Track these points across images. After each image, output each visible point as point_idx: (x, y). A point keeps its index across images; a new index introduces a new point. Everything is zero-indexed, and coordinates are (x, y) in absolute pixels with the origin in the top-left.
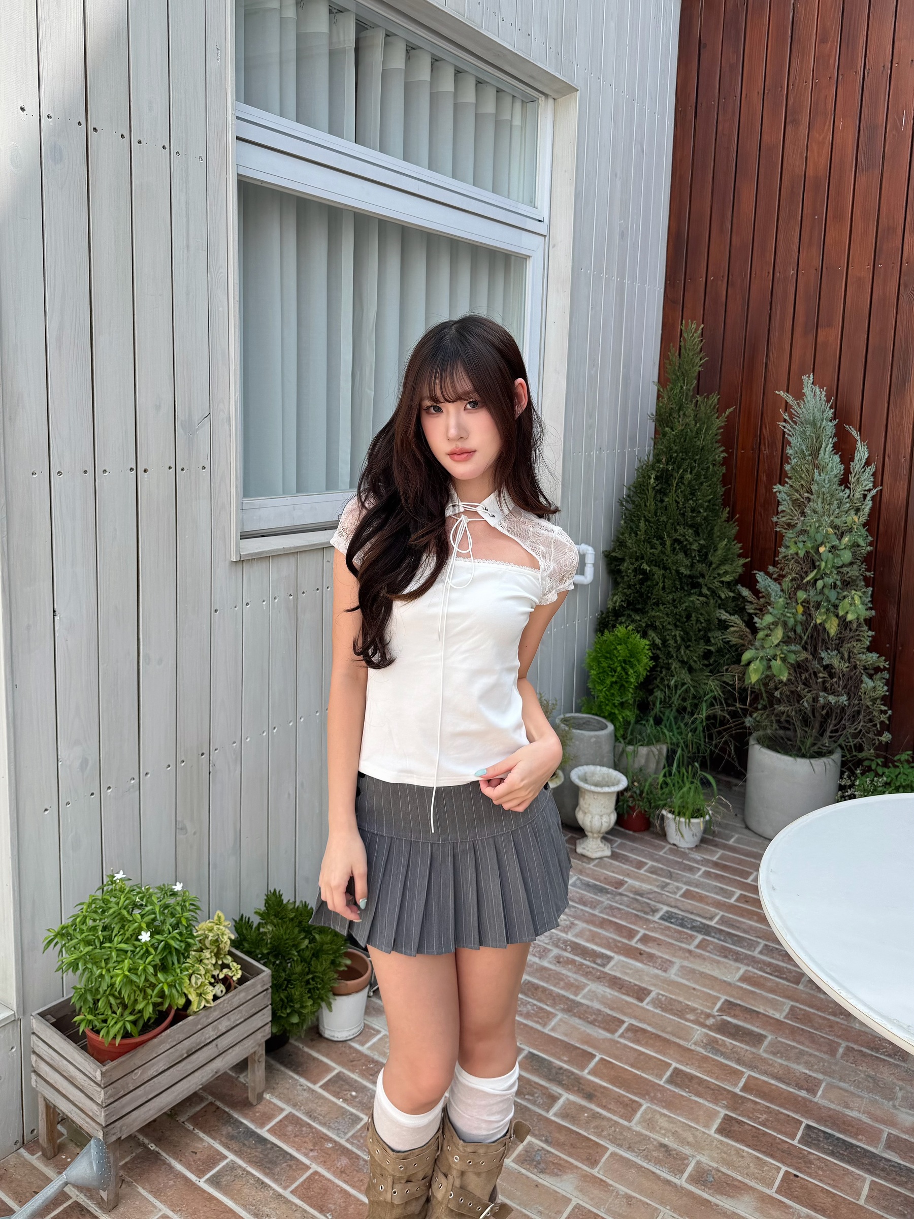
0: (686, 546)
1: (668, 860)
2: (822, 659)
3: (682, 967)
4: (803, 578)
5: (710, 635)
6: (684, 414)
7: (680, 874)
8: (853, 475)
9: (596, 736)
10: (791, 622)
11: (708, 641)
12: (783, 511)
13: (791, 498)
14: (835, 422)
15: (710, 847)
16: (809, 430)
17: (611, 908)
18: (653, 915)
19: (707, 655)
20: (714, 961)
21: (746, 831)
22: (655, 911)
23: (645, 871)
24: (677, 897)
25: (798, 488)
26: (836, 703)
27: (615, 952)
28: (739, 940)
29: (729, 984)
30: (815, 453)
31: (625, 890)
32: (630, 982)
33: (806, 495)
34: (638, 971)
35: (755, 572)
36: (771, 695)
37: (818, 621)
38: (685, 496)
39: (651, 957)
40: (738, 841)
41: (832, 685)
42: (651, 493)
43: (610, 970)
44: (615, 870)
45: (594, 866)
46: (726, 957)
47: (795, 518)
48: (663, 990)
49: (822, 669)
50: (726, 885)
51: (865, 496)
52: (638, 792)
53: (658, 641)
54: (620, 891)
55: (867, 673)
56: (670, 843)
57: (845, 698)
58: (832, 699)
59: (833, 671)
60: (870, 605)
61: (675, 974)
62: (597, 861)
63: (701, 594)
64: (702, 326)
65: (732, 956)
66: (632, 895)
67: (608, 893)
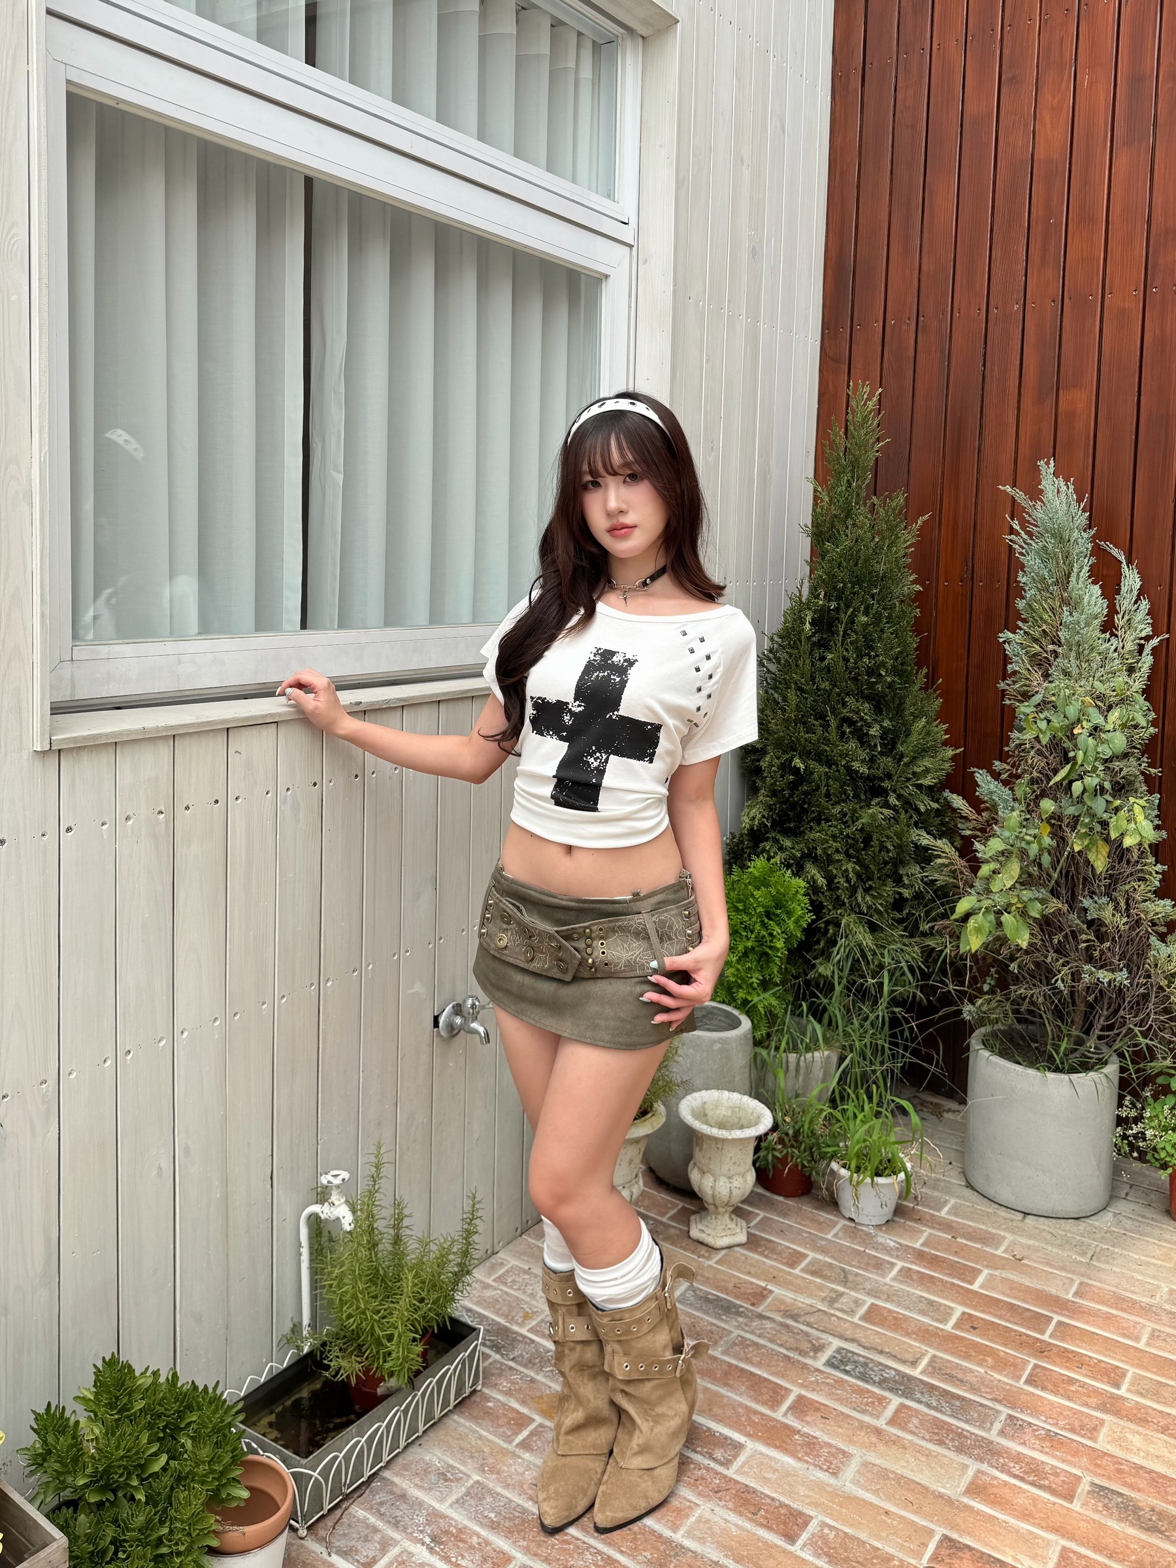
0: (861, 729)
1: (841, 1249)
2: (1085, 910)
3: (865, 1464)
4: (1049, 779)
5: (902, 871)
6: (854, 525)
7: (861, 1275)
8: (1120, 616)
9: (720, 1040)
10: (1034, 849)
11: (899, 881)
12: (1015, 673)
13: (1027, 652)
14: (1092, 532)
15: (909, 1223)
16: (1051, 543)
17: (743, 1342)
18: (814, 1358)
19: (899, 903)
20: (921, 1451)
21: (968, 1192)
22: (818, 1349)
23: (803, 1270)
24: (856, 1320)
25: (1037, 635)
26: (1109, 983)
27: (749, 1435)
28: (962, 1407)
29: (949, 1501)
30: (1064, 580)
31: (768, 1308)
32: (773, 1499)
33: (1051, 647)
34: (786, 1474)
35: (973, 769)
36: (1003, 967)
37: (1077, 848)
38: (857, 649)
39: (812, 1445)
40: (955, 1211)
41: (1102, 953)
42: (805, 647)
43: (737, 1472)
44: (753, 1270)
45: (717, 1263)
46: (941, 1443)
47: (1035, 683)
48: (831, 1515)
49: (1085, 926)
50: (939, 1296)
51: (1141, 648)
52: (791, 1132)
53: (821, 881)
54: (760, 1310)
55: (1156, 932)
56: (844, 1217)
57: (1125, 973)
58: (1104, 976)
59: (1103, 929)
60: (1157, 822)
61: (852, 1482)
62: (723, 1252)
63: (887, 805)
64: (880, 390)
65: (953, 1440)
66: (780, 1319)
67: (739, 1314)
